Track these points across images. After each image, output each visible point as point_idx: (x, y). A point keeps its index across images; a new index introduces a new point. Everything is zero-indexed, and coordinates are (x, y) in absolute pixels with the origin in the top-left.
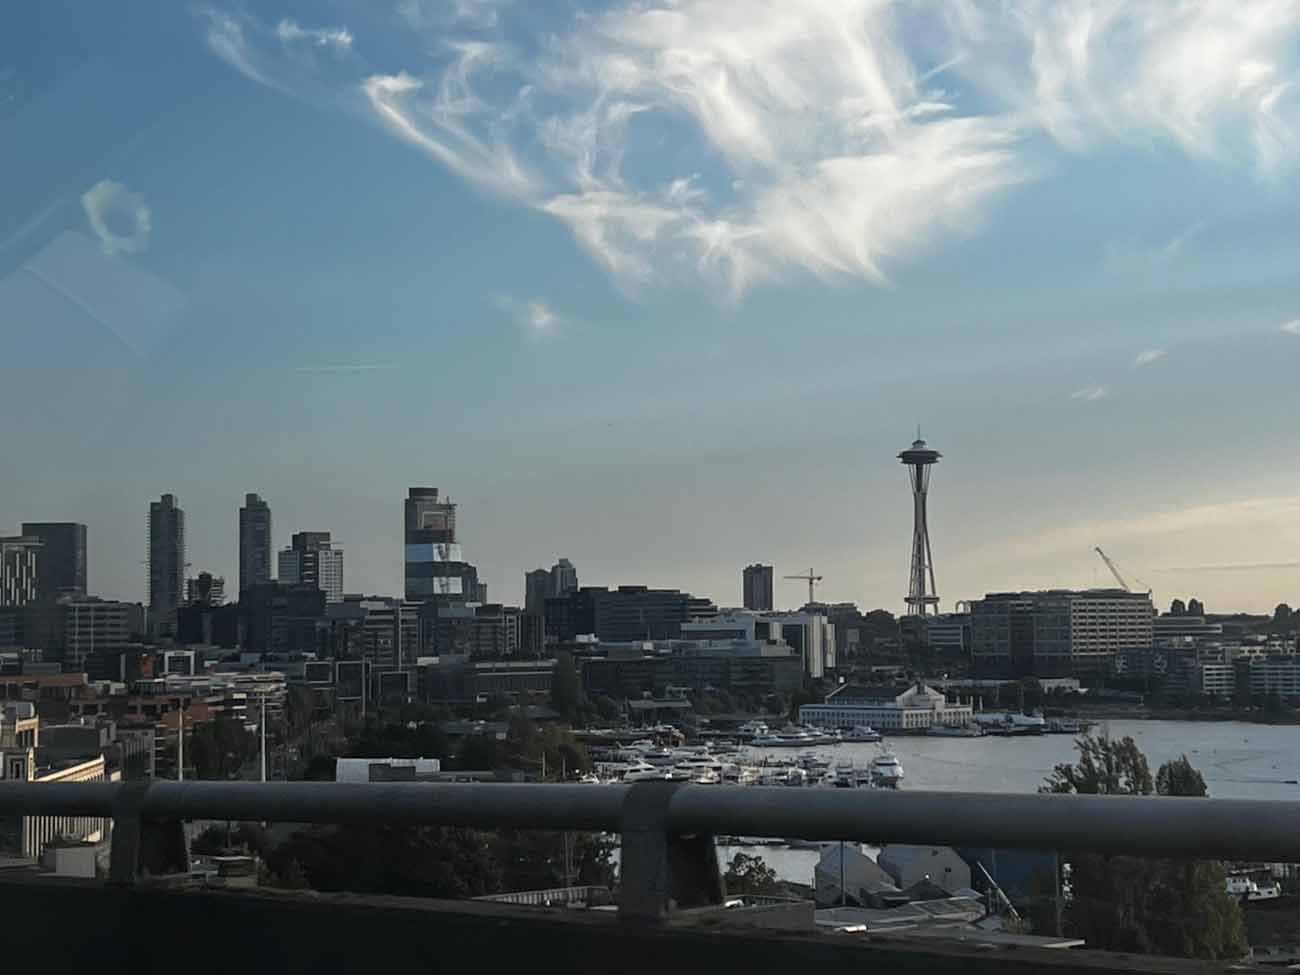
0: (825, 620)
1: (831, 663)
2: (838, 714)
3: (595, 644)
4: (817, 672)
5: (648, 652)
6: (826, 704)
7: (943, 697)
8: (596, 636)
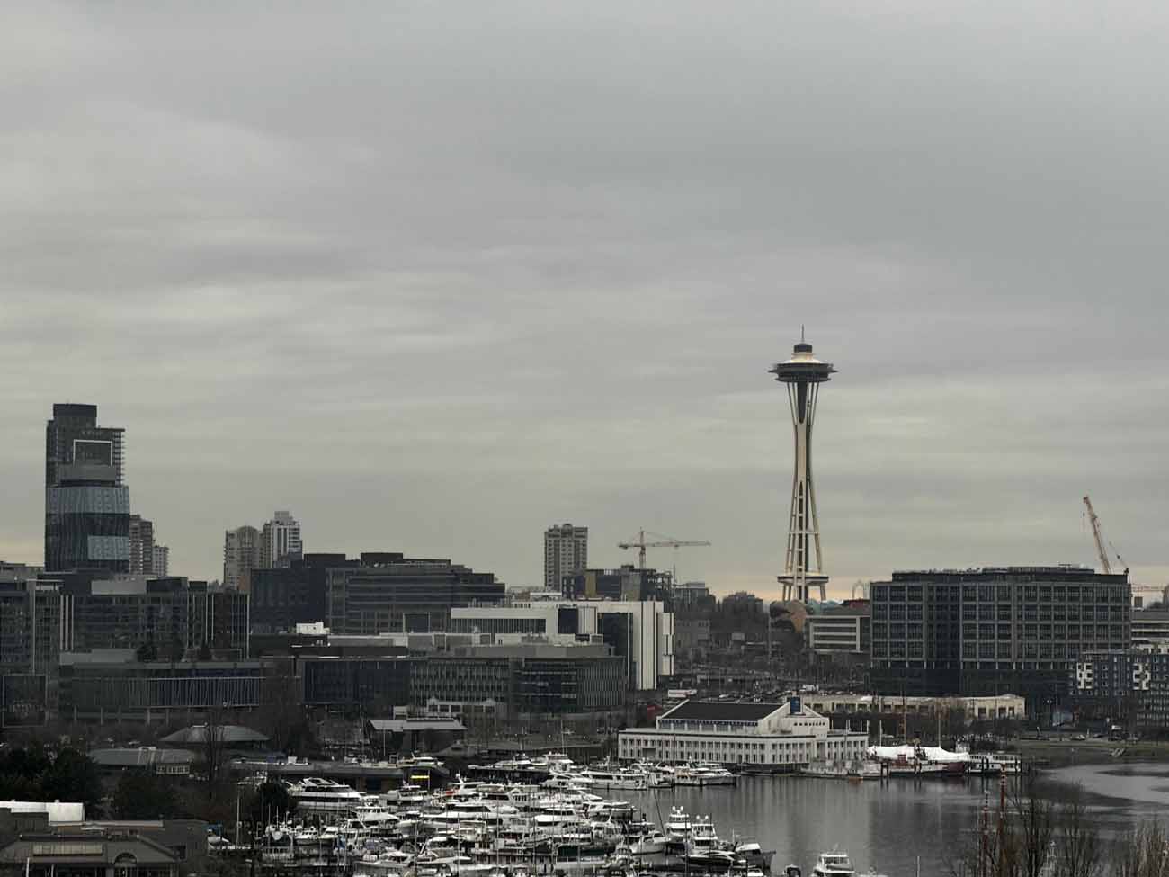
0: (660, 606)
1: (666, 669)
2: (674, 742)
3: (323, 637)
4: (647, 681)
5: (401, 650)
6: (657, 730)
7: (827, 720)
8: (325, 626)
